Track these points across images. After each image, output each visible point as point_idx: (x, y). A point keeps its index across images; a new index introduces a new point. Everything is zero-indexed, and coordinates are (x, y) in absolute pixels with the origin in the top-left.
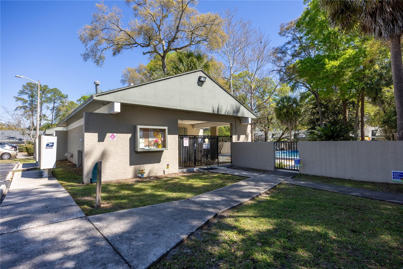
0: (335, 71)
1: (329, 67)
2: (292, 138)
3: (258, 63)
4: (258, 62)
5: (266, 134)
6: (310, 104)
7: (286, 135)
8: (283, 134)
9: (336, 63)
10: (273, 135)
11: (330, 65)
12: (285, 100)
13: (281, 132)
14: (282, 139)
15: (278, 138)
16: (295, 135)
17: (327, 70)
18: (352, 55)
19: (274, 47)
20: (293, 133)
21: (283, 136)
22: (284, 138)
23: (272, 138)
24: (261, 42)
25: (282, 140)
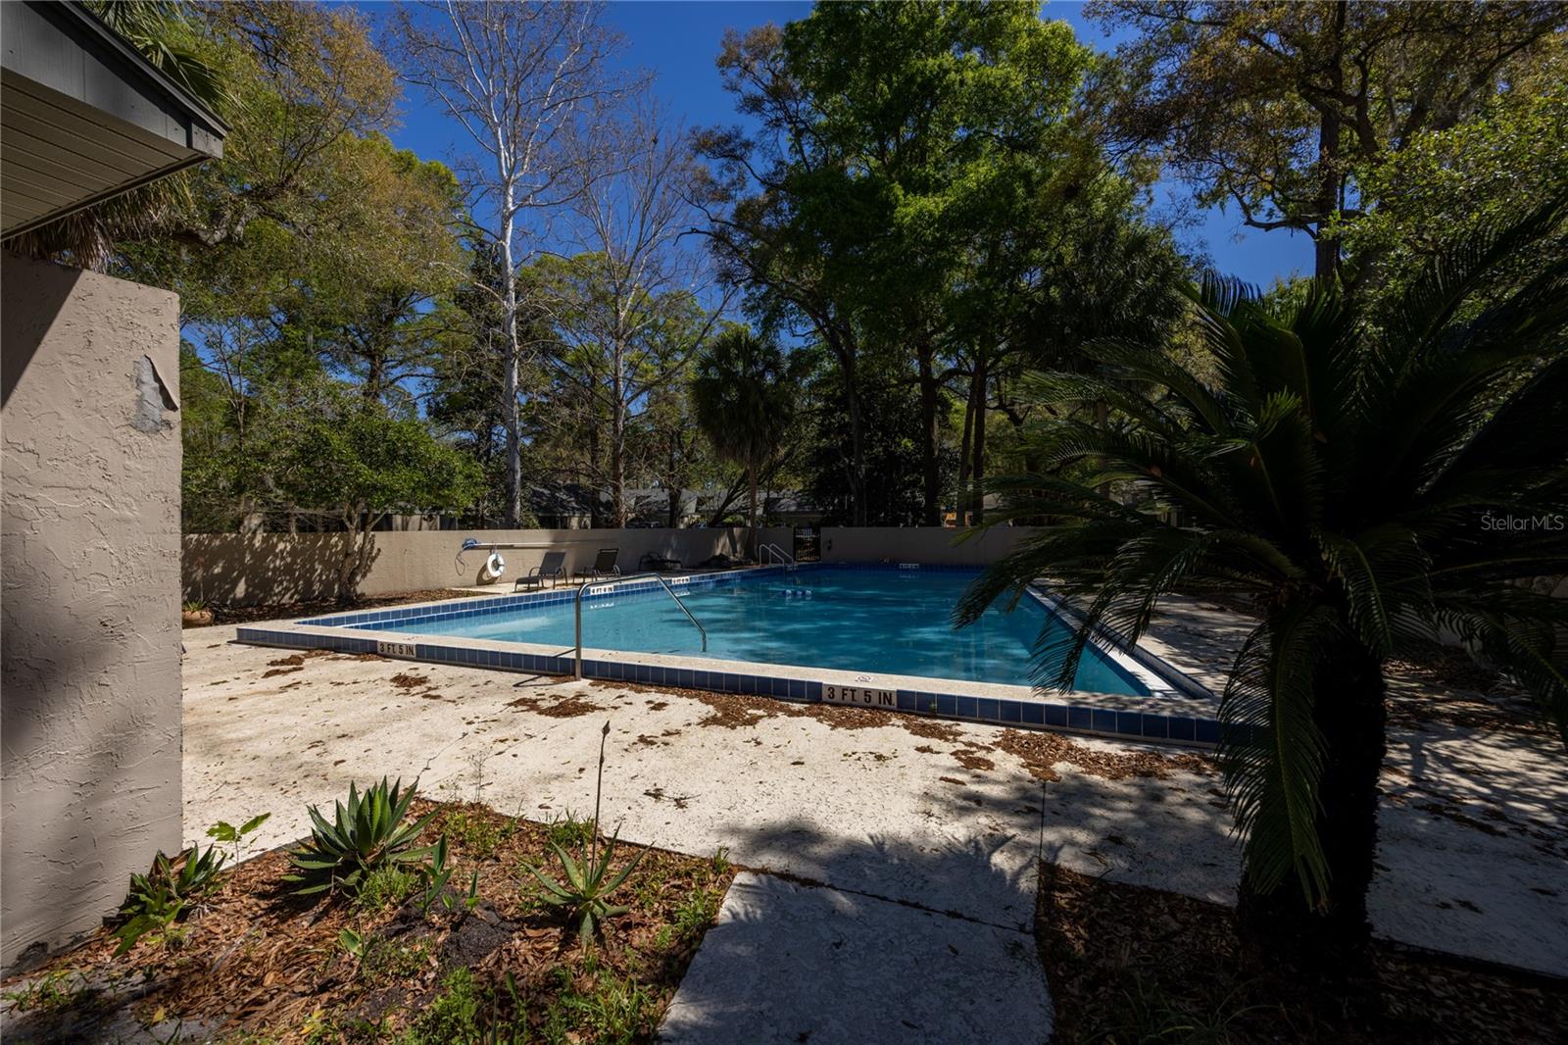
0: (929, 234)
1: (906, 215)
2: (759, 512)
3: (643, 222)
4: (644, 215)
5: (675, 498)
6: (818, 397)
7: (739, 502)
8: (729, 500)
9: (933, 204)
10: (700, 502)
11: (911, 210)
12: (734, 351)
13: (725, 493)
14: (726, 516)
15: (714, 511)
16: (769, 503)
17: (900, 227)
18: (986, 180)
19: (698, 128)
20: (761, 496)
21: (731, 506)
22: (731, 513)
23: (697, 510)
24: (655, 141)
25: (728, 520)
